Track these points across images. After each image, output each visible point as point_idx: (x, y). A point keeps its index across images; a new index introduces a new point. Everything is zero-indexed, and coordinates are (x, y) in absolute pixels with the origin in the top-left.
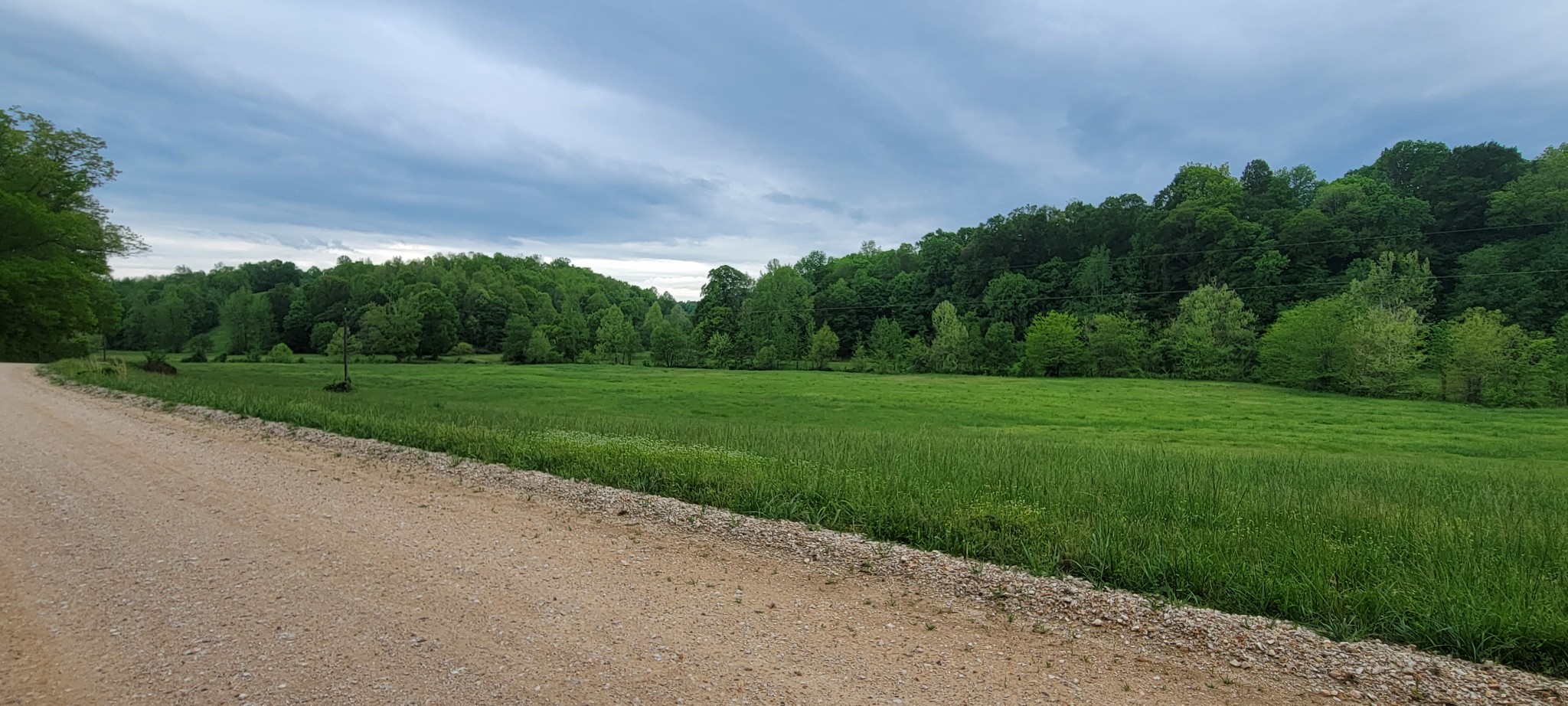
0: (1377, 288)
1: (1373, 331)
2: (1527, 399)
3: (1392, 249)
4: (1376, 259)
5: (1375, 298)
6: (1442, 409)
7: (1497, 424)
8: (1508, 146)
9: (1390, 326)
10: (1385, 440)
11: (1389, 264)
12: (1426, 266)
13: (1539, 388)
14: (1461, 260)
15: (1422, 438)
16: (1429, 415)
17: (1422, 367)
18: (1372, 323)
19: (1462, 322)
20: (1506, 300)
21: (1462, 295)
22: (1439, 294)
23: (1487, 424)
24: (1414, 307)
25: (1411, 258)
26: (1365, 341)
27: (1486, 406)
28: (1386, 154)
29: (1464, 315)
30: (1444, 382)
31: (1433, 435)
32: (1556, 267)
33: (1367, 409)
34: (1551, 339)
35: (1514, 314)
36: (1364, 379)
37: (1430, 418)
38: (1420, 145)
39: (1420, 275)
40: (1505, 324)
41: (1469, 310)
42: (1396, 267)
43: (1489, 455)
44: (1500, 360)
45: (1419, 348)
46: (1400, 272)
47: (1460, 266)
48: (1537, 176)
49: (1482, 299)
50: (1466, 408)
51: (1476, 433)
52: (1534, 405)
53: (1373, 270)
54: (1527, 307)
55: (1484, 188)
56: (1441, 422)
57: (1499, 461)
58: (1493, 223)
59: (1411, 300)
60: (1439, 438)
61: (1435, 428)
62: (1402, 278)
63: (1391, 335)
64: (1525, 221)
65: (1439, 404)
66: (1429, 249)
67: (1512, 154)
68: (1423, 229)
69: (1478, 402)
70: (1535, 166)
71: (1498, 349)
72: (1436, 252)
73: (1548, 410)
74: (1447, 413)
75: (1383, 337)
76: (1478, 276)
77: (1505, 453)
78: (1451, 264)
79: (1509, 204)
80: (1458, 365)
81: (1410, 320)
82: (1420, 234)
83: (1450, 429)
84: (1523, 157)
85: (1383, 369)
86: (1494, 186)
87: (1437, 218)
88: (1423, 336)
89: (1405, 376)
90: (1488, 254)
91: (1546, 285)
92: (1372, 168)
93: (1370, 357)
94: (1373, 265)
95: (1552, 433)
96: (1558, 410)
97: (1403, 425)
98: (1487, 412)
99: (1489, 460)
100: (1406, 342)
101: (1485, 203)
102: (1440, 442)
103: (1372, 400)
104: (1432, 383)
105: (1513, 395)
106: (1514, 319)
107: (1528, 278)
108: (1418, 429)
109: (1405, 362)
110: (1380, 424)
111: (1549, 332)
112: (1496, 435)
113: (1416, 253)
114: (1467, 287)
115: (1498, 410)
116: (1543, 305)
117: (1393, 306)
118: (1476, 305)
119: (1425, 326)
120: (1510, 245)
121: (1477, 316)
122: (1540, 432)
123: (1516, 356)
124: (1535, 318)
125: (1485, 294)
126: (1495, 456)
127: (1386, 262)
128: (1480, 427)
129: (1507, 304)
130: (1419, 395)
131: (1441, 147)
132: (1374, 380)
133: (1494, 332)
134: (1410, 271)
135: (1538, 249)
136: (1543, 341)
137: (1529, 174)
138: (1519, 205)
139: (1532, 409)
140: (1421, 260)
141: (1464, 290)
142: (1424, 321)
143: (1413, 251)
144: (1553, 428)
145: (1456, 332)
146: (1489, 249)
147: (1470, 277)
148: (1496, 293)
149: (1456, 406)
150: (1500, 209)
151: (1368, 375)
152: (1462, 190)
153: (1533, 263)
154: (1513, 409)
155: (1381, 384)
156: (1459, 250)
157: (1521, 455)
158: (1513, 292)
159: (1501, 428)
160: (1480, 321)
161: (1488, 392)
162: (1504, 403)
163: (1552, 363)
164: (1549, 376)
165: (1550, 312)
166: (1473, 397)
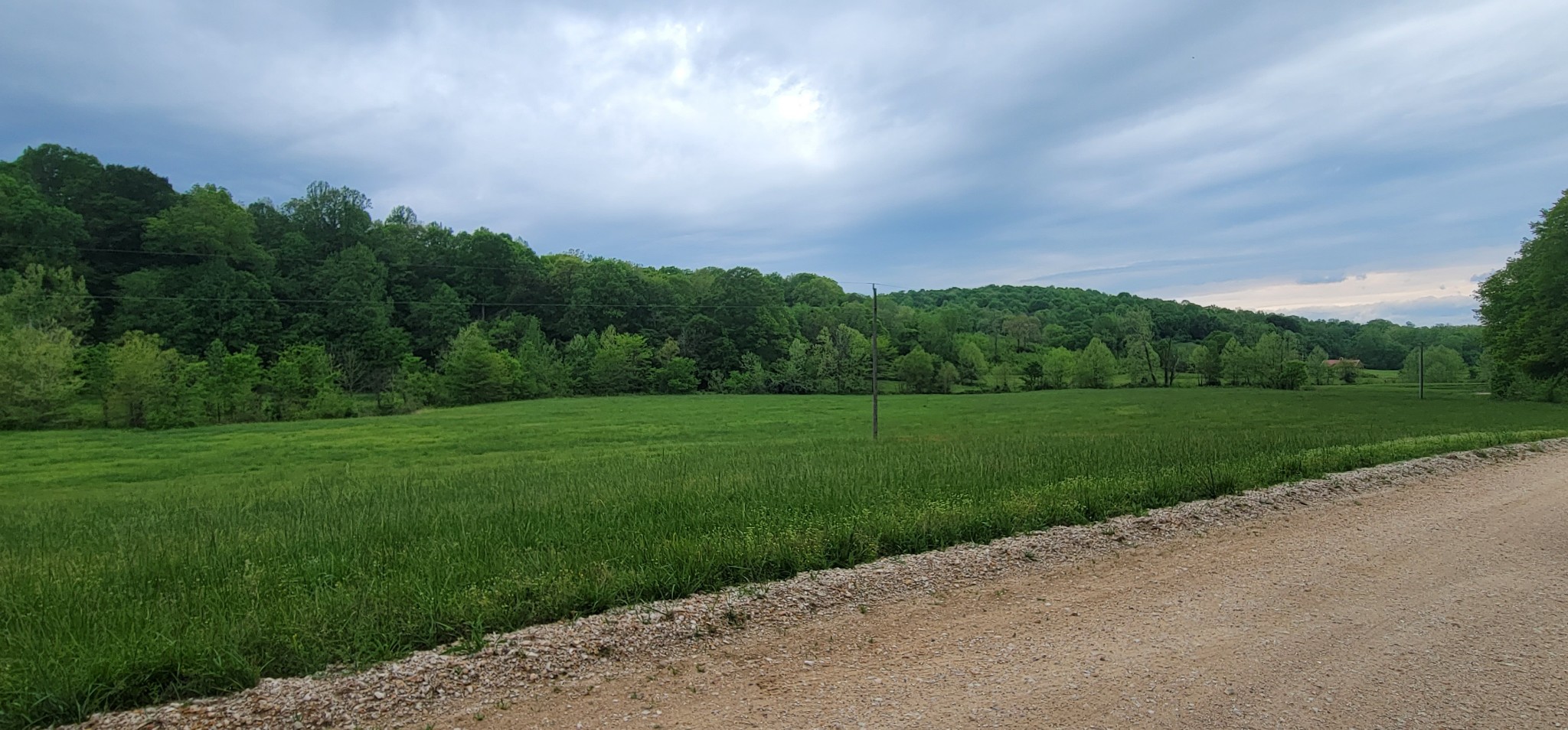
0: (24, 304)
1: (20, 354)
2: (185, 419)
3: (42, 262)
4: (22, 271)
5: (21, 316)
6: (104, 437)
7: (158, 446)
8: (160, 175)
9: (41, 348)
10: (38, 477)
11: (39, 278)
12: (82, 284)
13: (195, 408)
14: (120, 281)
15: (80, 470)
16: (90, 444)
17: (81, 393)
18: (17, 345)
19: (122, 345)
20: (164, 325)
21: (121, 317)
22: (97, 315)
23: (150, 447)
24: (70, 328)
25: (64, 274)
26: (10, 366)
27: (149, 429)
28: (30, 154)
29: (123, 338)
30: (106, 408)
31: (94, 464)
32: (206, 296)
33: (16, 444)
34: (204, 363)
35: (171, 338)
36: (11, 409)
37: (91, 447)
38: (69, 152)
39: (75, 295)
40: (164, 348)
41: (128, 333)
42: (47, 283)
43: (151, 479)
44: (160, 383)
45: (77, 373)
46: (52, 288)
47: (117, 288)
48: (187, 210)
49: (141, 322)
50: (128, 433)
51: (138, 458)
52: (192, 424)
53: (19, 284)
54: (183, 332)
55: (138, 211)
56: (102, 450)
57: (162, 483)
58: (150, 248)
59: (66, 320)
60: (100, 467)
61: (96, 457)
62: (55, 295)
63: (43, 358)
64: (178, 250)
65: (100, 431)
66: (84, 266)
67: (164, 184)
68: (78, 244)
69: (140, 426)
70: (185, 199)
71: (158, 372)
72: (92, 270)
73: (204, 428)
74: (109, 440)
75: (33, 361)
76: (137, 299)
77: (165, 474)
78: (110, 285)
79: (163, 231)
80: (119, 389)
81: (66, 341)
82: (73, 249)
83: (113, 456)
84: (174, 188)
85: (34, 396)
86: (148, 212)
87: (92, 235)
88: (80, 360)
89: (62, 403)
90: (145, 278)
91: (199, 312)
92: (12, 166)
93: (18, 384)
94: (18, 277)
95: (208, 449)
96: (212, 427)
97: (59, 458)
98: (148, 435)
99: (150, 483)
100: (61, 365)
101: (140, 228)
102: (102, 472)
103: (23, 433)
104: (92, 410)
105: (173, 416)
106: (172, 343)
107: (184, 305)
108: (78, 460)
109: (61, 388)
110: (31, 460)
111: (203, 357)
112: (157, 457)
113: (69, 269)
114: (126, 309)
115: (160, 433)
116: (196, 331)
117: (46, 326)
118: (135, 328)
119: (82, 349)
120: (166, 271)
121: (136, 340)
122: (198, 449)
123: (174, 379)
124: (190, 342)
125: (144, 318)
126: (157, 478)
127: (34, 276)
128: (141, 451)
129: (165, 329)
130: (79, 424)
131: (94, 160)
132: (25, 410)
133: (153, 355)
134: (64, 288)
135: (190, 278)
136: (197, 364)
137: (180, 206)
138: (172, 234)
139: (190, 429)
140: (76, 277)
141: (124, 313)
142: (82, 344)
143: (66, 267)
144: (208, 444)
145: (116, 355)
146: (145, 273)
147: (129, 299)
148: (154, 316)
149: (118, 431)
150: (154, 235)
151: (16, 404)
152: (117, 210)
153: (186, 291)
154: (173, 430)
155: (33, 414)
156: (117, 272)
157: (181, 473)
158: (170, 317)
159: (161, 450)
160: (140, 345)
161: (149, 416)
162: (165, 425)
163: (205, 385)
164: (203, 396)
165: (203, 337)
166: (137, 422)
